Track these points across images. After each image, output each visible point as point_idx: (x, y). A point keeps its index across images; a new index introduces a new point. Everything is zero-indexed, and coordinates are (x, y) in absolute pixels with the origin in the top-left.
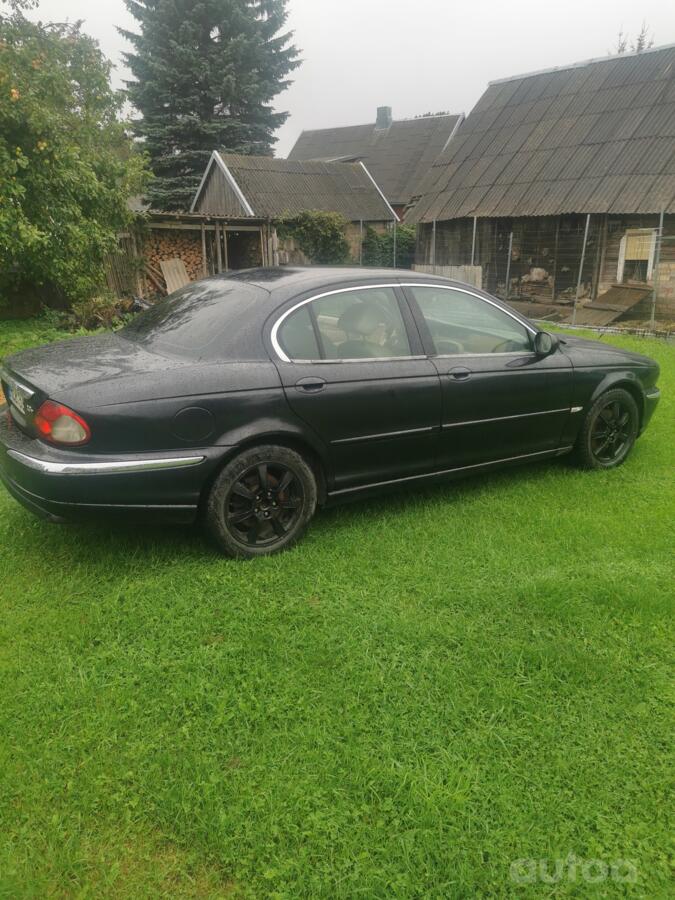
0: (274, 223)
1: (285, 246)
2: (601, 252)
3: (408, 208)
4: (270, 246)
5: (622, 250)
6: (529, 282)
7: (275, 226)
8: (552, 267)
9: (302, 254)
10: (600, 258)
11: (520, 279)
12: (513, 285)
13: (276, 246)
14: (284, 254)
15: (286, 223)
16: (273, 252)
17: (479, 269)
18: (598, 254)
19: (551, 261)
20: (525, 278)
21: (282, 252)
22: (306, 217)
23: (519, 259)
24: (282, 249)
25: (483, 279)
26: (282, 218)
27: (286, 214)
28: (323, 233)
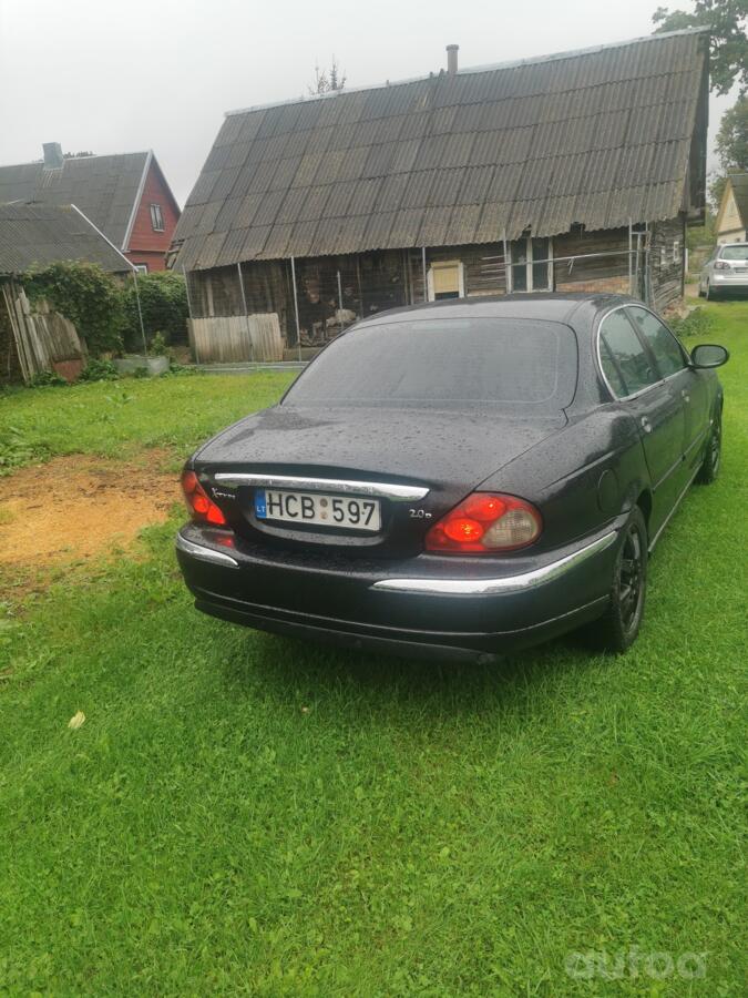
0: (20, 281)
1: (38, 308)
2: (409, 288)
3: (170, 254)
4: (19, 310)
5: (431, 285)
6: (336, 325)
7: (22, 283)
8: (357, 307)
9: (62, 316)
10: (409, 292)
11: (324, 322)
12: (317, 330)
13: (27, 309)
14: (40, 319)
15: (35, 278)
16: (25, 316)
17: (274, 317)
18: (406, 290)
19: (356, 301)
20: (330, 321)
21: (36, 315)
22: (59, 270)
23: (319, 302)
24: (35, 312)
25: (281, 327)
26: (30, 272)
27: (32, 269)
28: (85, 288)
